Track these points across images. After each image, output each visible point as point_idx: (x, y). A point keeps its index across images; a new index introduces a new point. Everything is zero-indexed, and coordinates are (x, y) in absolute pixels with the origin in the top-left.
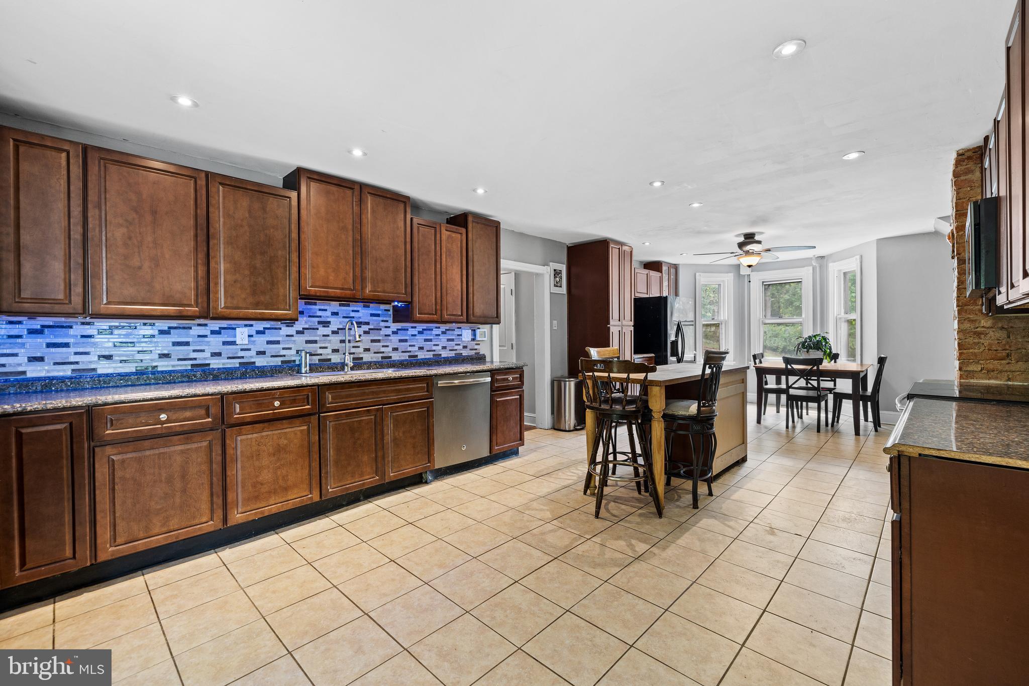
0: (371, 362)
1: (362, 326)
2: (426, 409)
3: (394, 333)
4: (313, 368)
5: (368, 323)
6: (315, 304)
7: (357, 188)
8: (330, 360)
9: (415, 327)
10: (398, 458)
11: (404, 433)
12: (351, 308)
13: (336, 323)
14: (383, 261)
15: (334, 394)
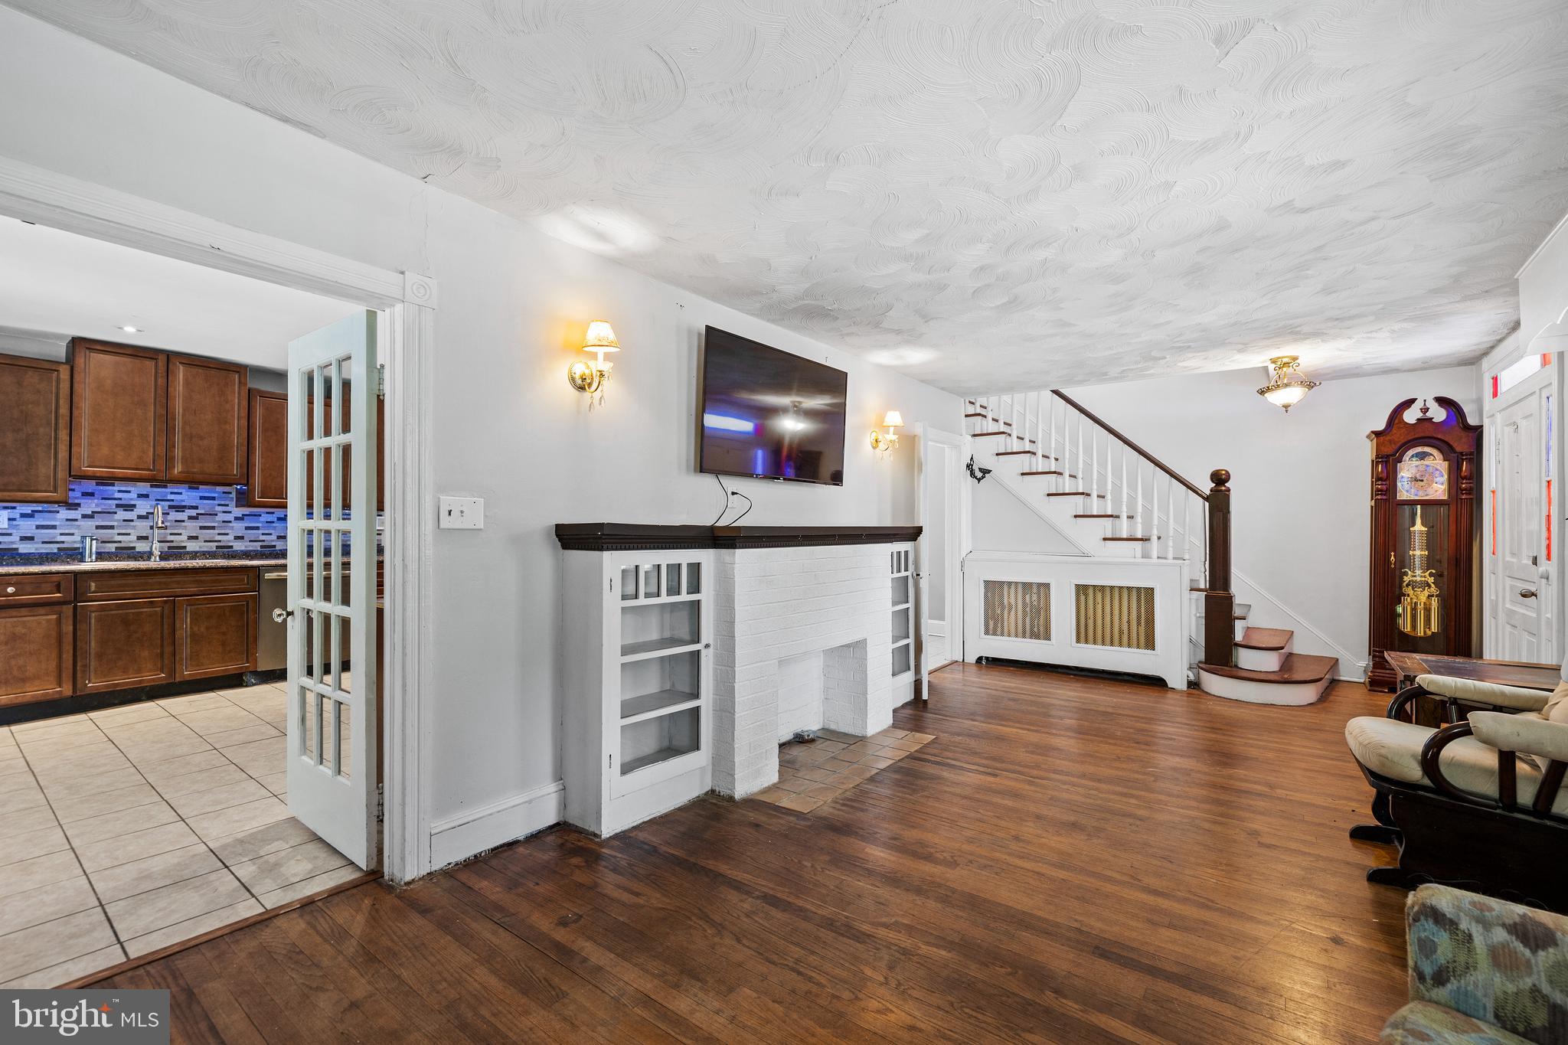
0: (196, 552)
1: (186, 511)
2: (245, 603)
3: (236, 519)
4: (101, 556)
5: (196, 508)
6: (113, 485)
7: (162, 359)
8: (134, 548)
9: (273, 513)
10: (197, 655)
11: (207, 628)
12: (169, 490)
13: (143, 507)
14: (202, 438)
15: (98, 583)
